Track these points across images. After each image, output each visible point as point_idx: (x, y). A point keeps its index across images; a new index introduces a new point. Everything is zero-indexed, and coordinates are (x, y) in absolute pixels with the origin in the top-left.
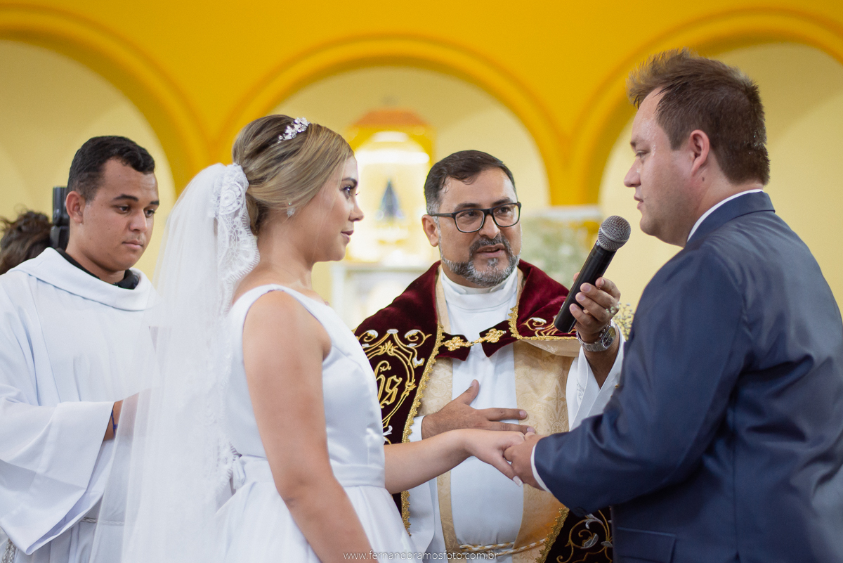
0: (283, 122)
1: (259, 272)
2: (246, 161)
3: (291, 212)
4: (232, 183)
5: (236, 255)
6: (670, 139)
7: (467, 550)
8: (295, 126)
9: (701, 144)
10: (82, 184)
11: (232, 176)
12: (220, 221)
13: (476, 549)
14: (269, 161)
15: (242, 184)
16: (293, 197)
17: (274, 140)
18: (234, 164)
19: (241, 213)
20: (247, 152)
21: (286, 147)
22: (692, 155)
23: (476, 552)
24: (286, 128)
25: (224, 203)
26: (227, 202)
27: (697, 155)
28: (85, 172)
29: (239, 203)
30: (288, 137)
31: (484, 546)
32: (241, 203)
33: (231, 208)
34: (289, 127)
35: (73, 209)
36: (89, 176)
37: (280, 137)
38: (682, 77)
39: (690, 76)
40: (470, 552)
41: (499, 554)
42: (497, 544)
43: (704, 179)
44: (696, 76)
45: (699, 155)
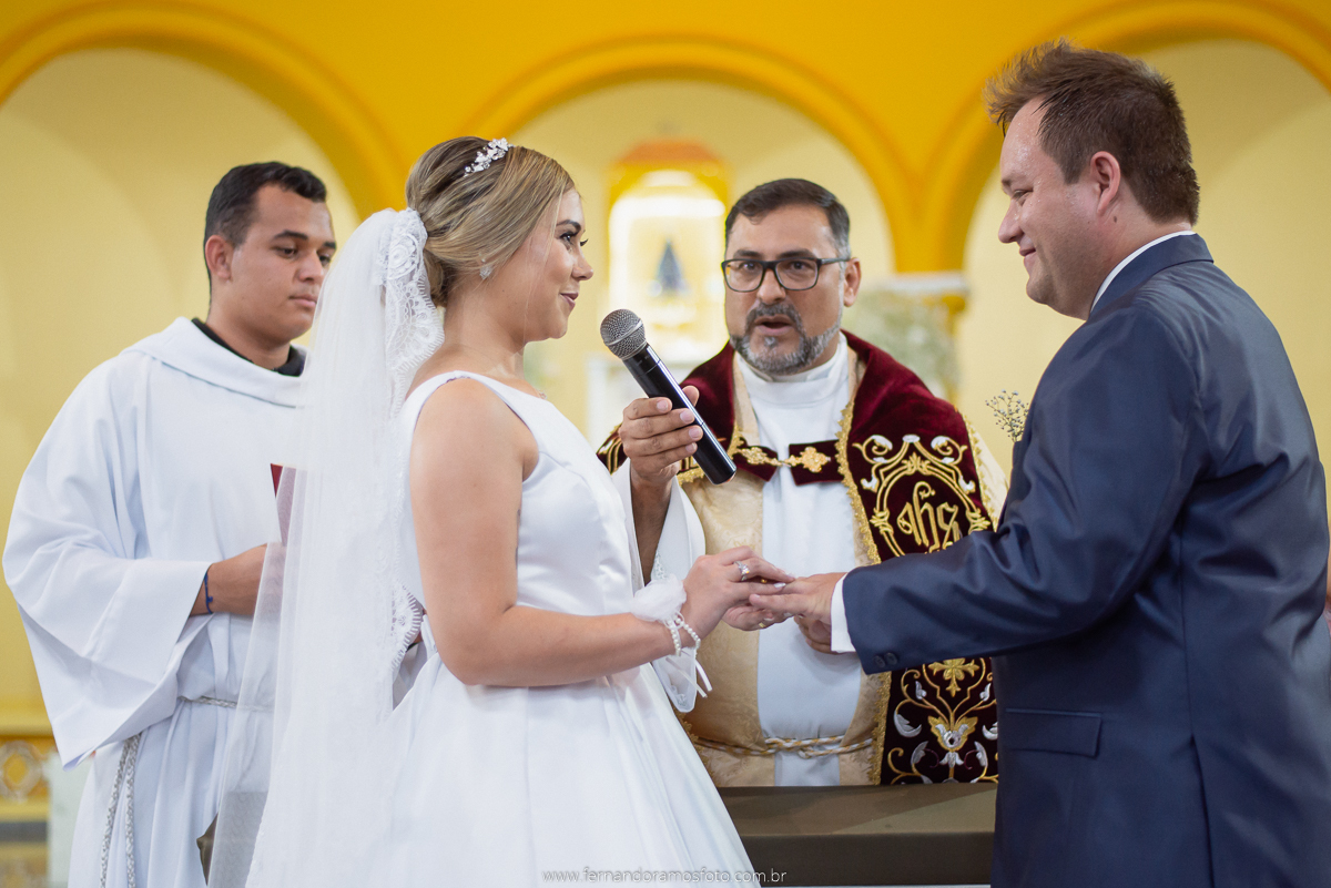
0: (472, 147)
1: (445, 355)
2: (423, 203)
3: (486, 271)
4: (404, 234)
5: (411, 335)
6: (1063, 170)
7: (775, 746)
8: (489, 151)
9: (1108, 169)
10: (226, 224)
11: (404, 225)
12: (389, 288)
13: (788, 745)
14: (453, 203)
15: (417, 236)
16: (488, 251)
17: (459, 174)
18: (408, 209)
19: (416, 277)
20: (423, 192)
21: (475, 182)
22: (1097, 187)
23: (789, 750)
24: (477, 156)
25: (394, 263)
26: (398, 262)
27: (1103, 187)
28: (229, 207)
29: (413, 263)
30: (478, 168)
31: (801, 741)
32: (417, 262)
33: (402, 270)
34: (480, 154)
35: (216, 262)
37: (468, 169)
38: (1069, 81)
39: (1082, 80)
40: (780, 749)
41: (821, 752)
42: (819, 737)
43: (1115, 220)
44: (1091, 77)
45: (1107, 186)
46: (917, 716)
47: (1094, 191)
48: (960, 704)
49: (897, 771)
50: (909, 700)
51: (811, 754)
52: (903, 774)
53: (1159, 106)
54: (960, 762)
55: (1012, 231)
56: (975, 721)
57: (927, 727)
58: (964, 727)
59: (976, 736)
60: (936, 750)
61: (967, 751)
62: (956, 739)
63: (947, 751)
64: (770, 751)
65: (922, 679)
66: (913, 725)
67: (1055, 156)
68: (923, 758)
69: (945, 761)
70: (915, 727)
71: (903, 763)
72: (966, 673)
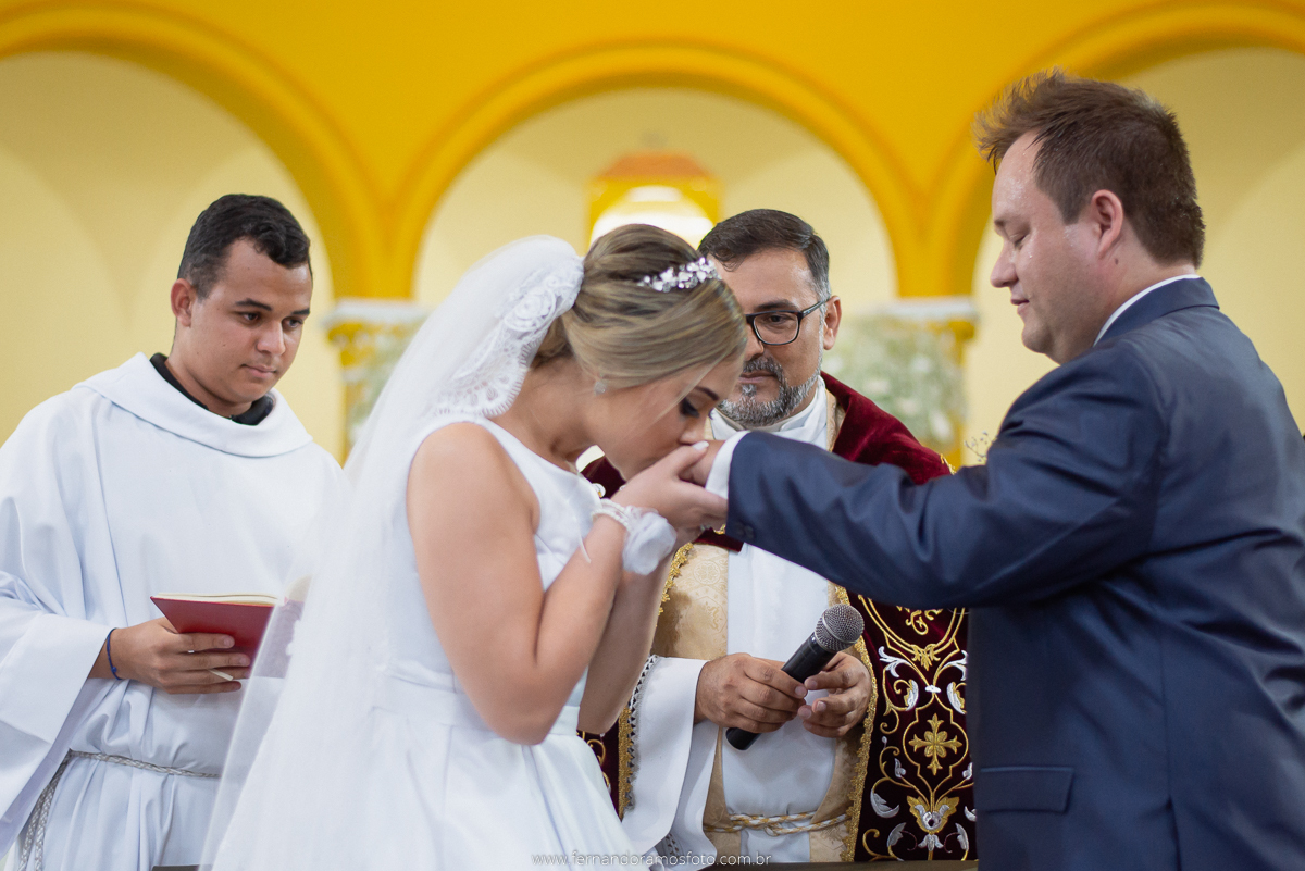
6: (1061, 208)
7: (741, 823)
9: (1109, 209)
10: (195, 270)
13: (755, 822)
22: (1097, 228)
23: (756, 827)
27: (1104, 229)
31: (768, 818)
33: (520, 323)
35: (180, 305)
36: (206, 261)
38: (1064, 113)
39: (1078, 112)
40: (747, 826)
41: (791, 830)
42: (788, 814)
43: (1117, 262)
44: (1088, 110)
45: (1109, 227)
46: (895, 795)
47: (1094, 232)
48: (940, 783)
49: (872, 853)
50: (887, 778)
51: (780, 831)
52: (878, 856)
53: (1160, 138)
54: (940, 846)
55: (1006, 275)
56: (956, 800)
57: (905, 808)
58: (946, 807)
59: (957, 817)
60: (915, 832)
61: (947, 834)
62: (937, 820)
63: (927, 833)
64: (737, 828)
65: (902, 757)
66: (891, 805)
67: (1051, 194)
68: (900, 840)
69: (922, 844)
70: (893, 808)
71: (879, 845)
72: (948, 750)
